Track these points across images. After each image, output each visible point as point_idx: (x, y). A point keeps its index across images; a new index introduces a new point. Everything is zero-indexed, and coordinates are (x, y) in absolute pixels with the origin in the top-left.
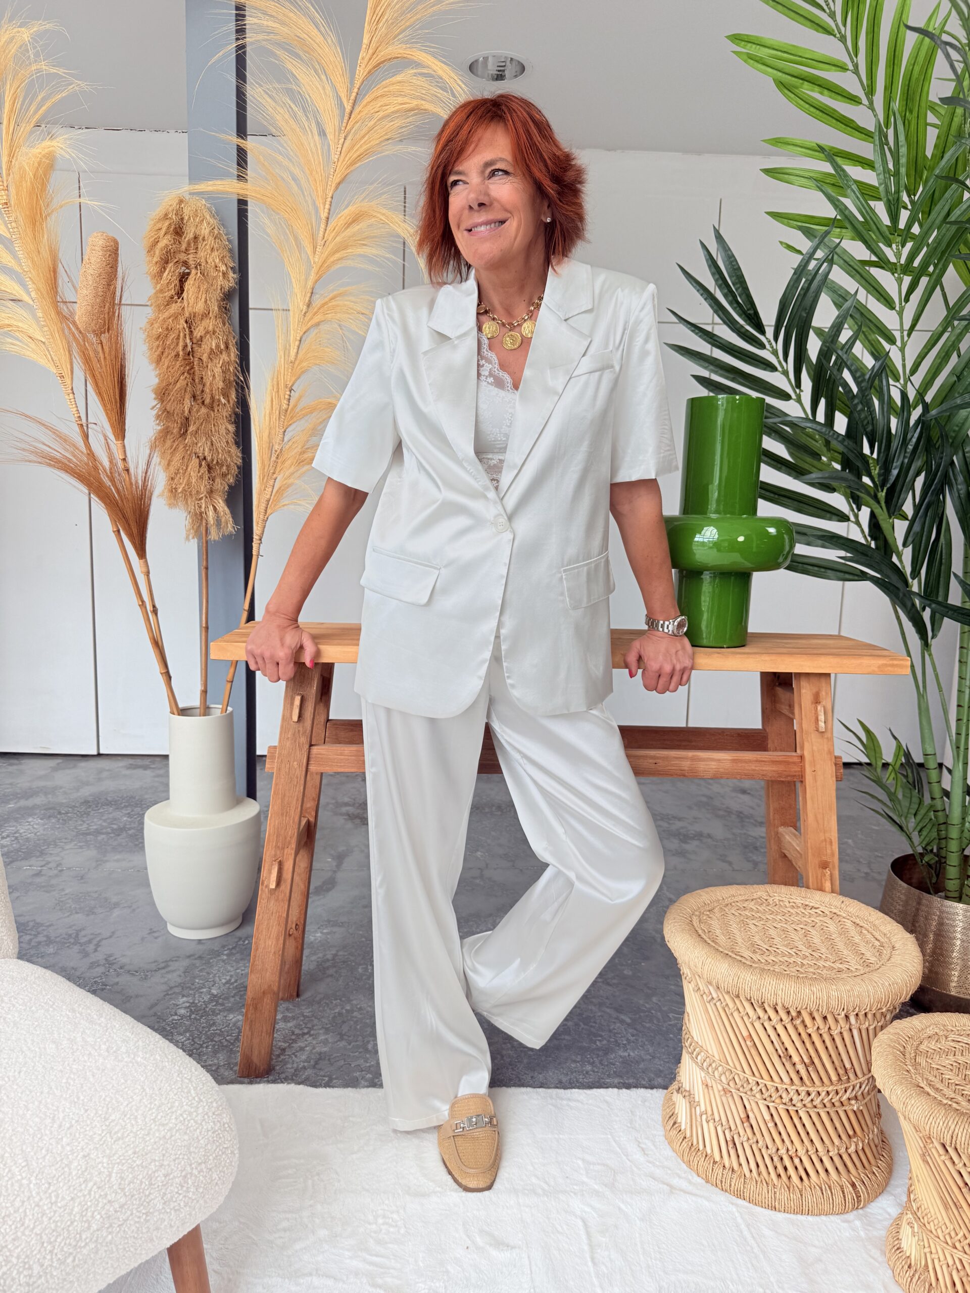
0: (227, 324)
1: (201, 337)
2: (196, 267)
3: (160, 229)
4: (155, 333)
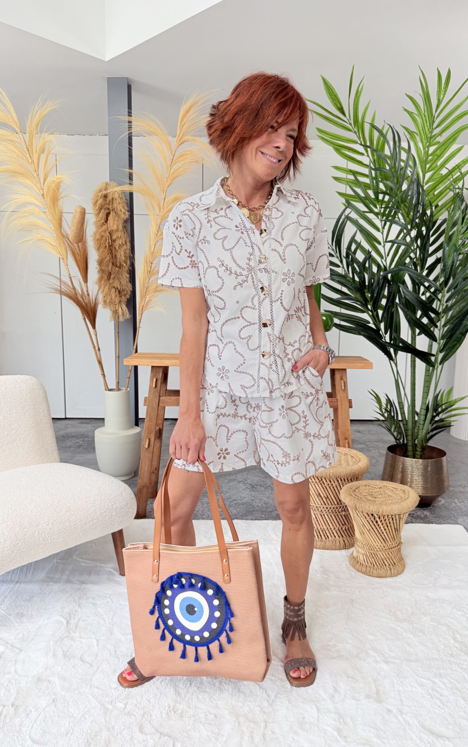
0: (126, 234)
1: (115, 240)
2: (113, 211)
3: (98, 196)
4: (97, 238)
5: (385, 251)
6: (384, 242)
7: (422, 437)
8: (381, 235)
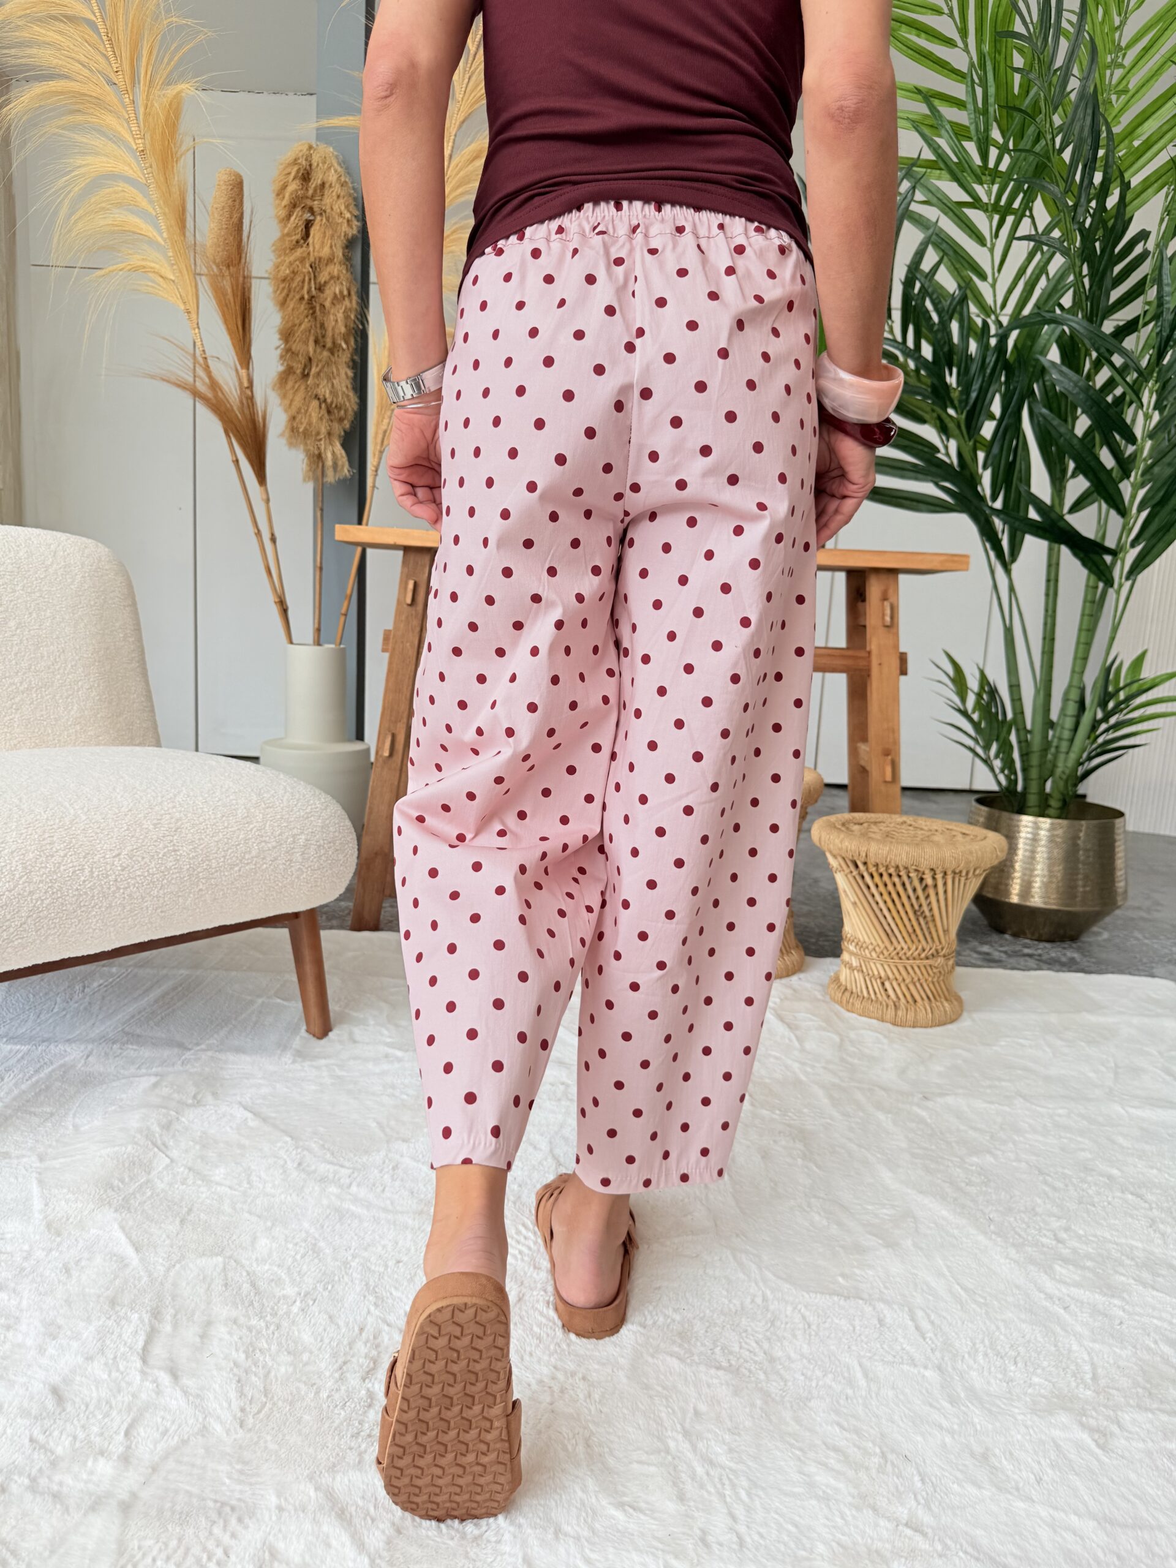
0: (350, 272)
1: (325, 282)
2: (322, 214)
3: (289, 174)
4: (281, 274)
5: (995, 296)
6: (993, 274)
7: (1067, 772)
8: (989, 254)
